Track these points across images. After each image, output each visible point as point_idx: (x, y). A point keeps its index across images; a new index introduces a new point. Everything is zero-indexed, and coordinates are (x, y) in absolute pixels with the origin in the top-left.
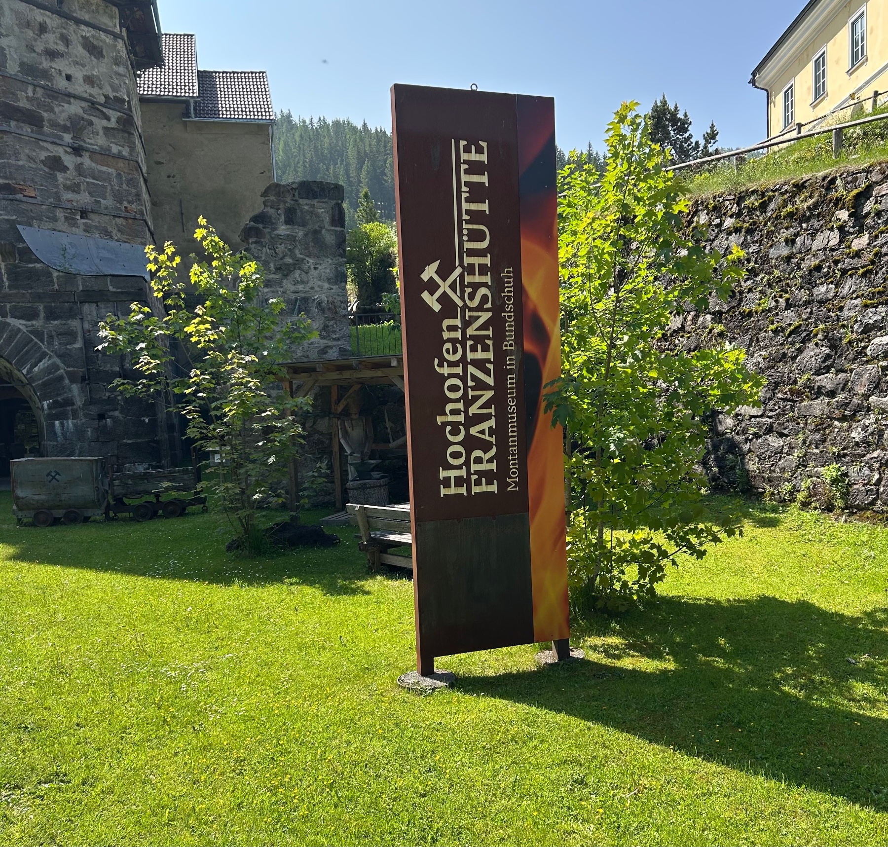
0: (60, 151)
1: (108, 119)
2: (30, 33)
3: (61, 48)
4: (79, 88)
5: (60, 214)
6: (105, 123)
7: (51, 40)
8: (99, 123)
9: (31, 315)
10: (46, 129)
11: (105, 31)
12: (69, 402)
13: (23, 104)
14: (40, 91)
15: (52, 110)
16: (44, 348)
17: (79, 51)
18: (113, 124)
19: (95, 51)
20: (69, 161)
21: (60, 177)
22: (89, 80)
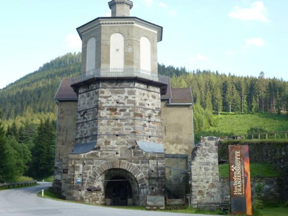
0: (145, 122)
1: (156, 113)
2: (141, 96)
3: (147, 98)
4: (150, 107)
5: (145, 137)
6: (155, 114)
7: (145, 97)
8: (154, 114)
9: (138, 163)
10: (143, 118)
11: (157, 92)
12: (145, 185)
13: (139, 112)
14: (143, 109)
15: (144, 113)
16: (140, 171)
17: (151, 98)
18: (157, 114)
19: (154, 97)
20: (147, 124)
21: (145, 128)
22: (153, 104)
